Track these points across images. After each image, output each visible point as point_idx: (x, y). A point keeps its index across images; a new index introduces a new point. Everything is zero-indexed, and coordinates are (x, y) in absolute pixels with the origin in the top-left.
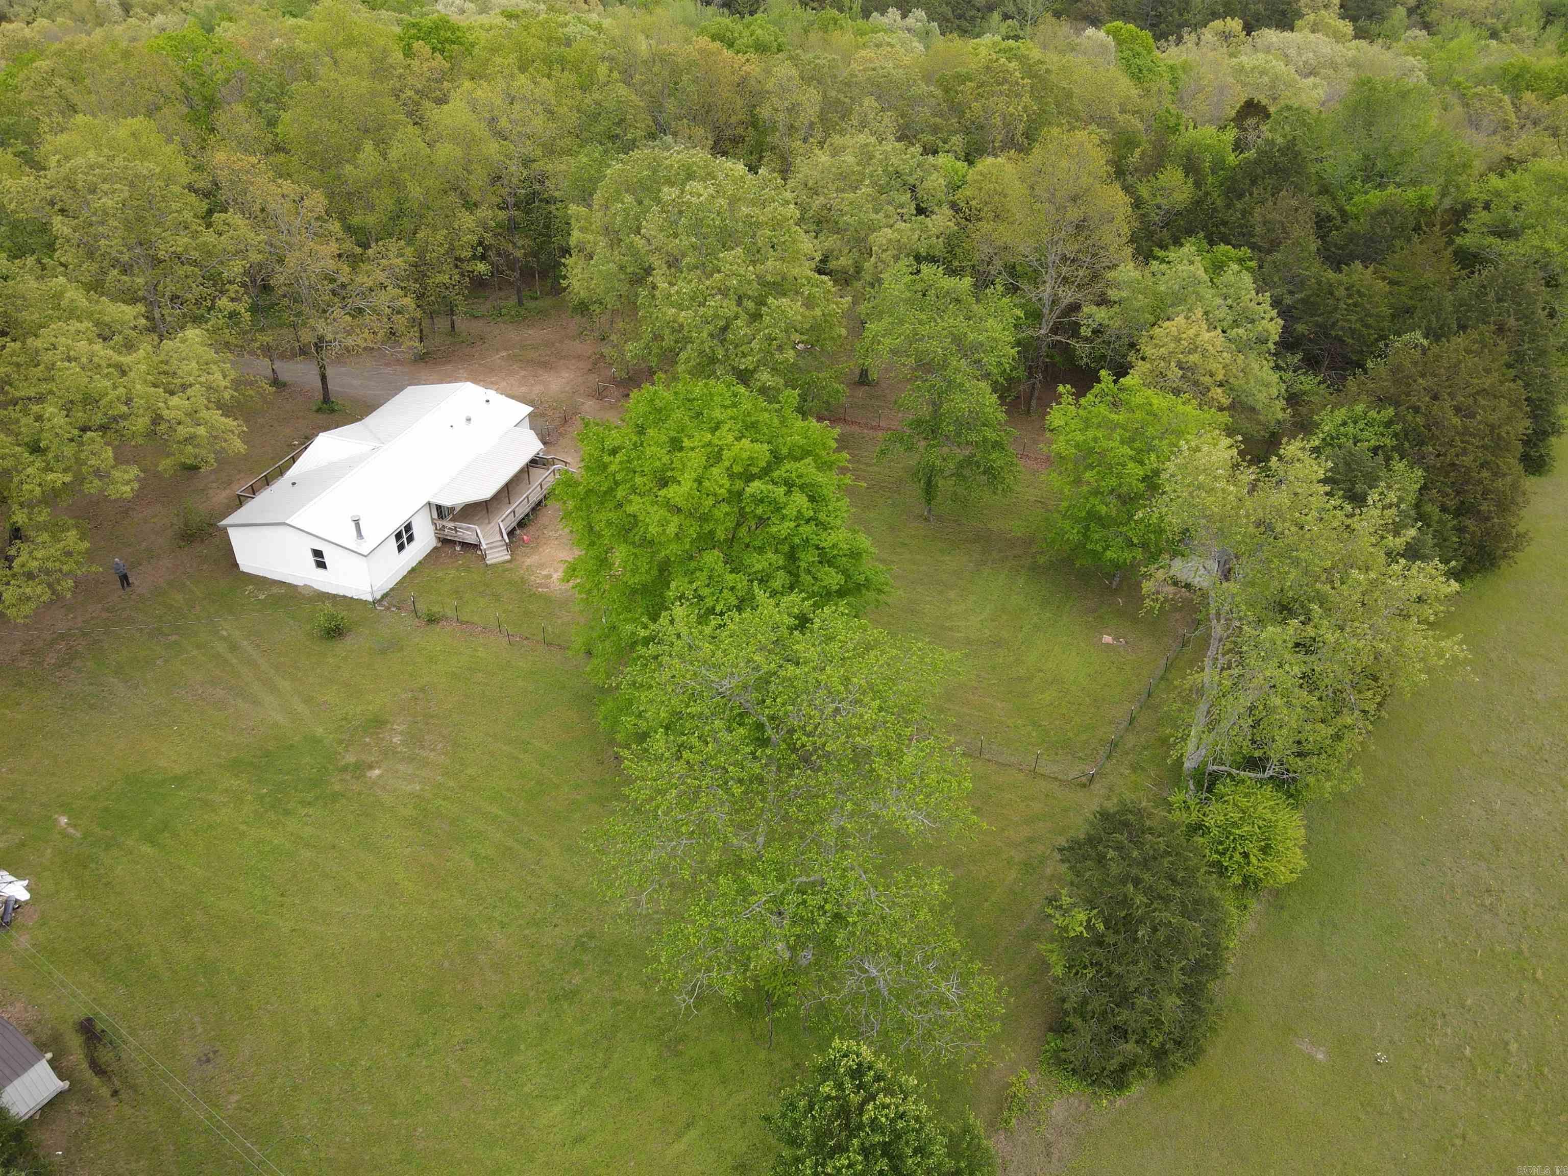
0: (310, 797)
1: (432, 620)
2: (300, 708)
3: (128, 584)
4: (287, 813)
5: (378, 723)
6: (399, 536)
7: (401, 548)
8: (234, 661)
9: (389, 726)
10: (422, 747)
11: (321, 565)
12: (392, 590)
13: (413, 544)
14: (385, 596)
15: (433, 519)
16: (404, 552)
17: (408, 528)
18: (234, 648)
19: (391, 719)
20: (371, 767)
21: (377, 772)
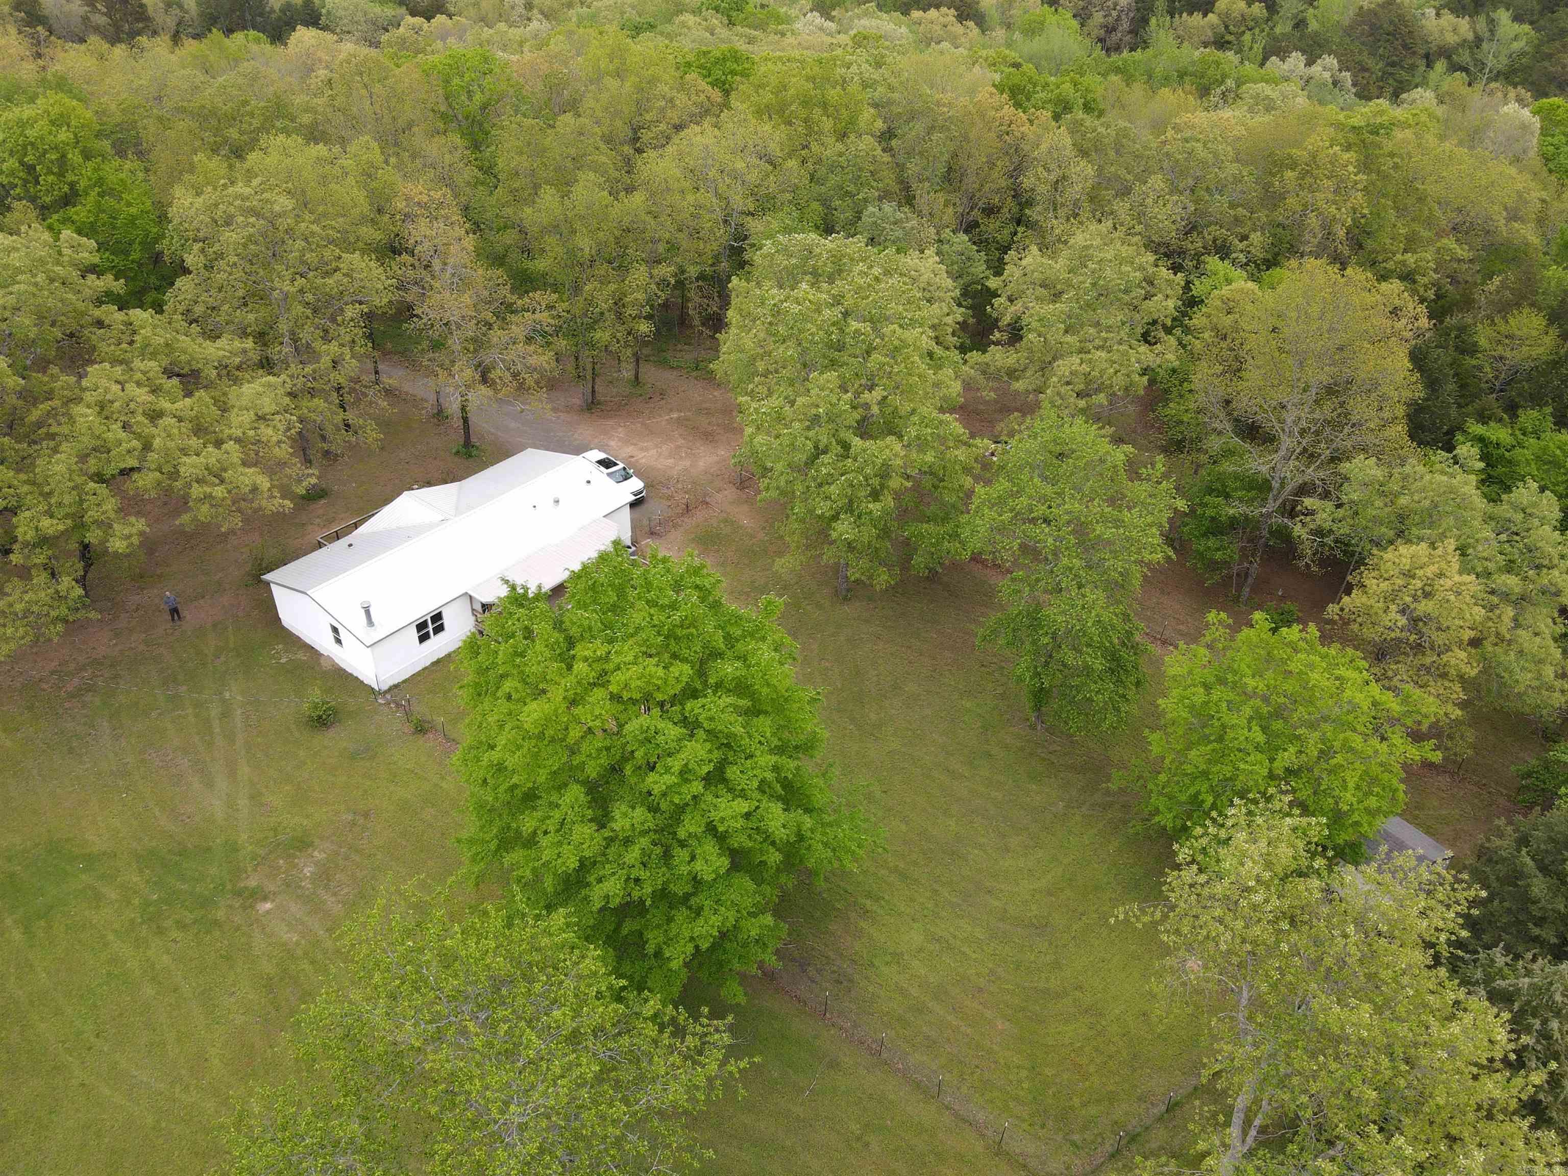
0: (189, 917)
1: (421, 729)
2: (243, 802)
4: (161, 931)
5: (302, 843)
6: (421, 626)
7: (423, 638)
8: (217, 730)
9: (310, 850)
10: (327, 887)
11: (338, 641)
13: (441, 635)
14: (390, 689)
15: (473, 610)
16: (427, 643)
17: (437, 617)
18: (225, 715)
19: (317, 841)
20: (265, 899)
21: (268, 906)
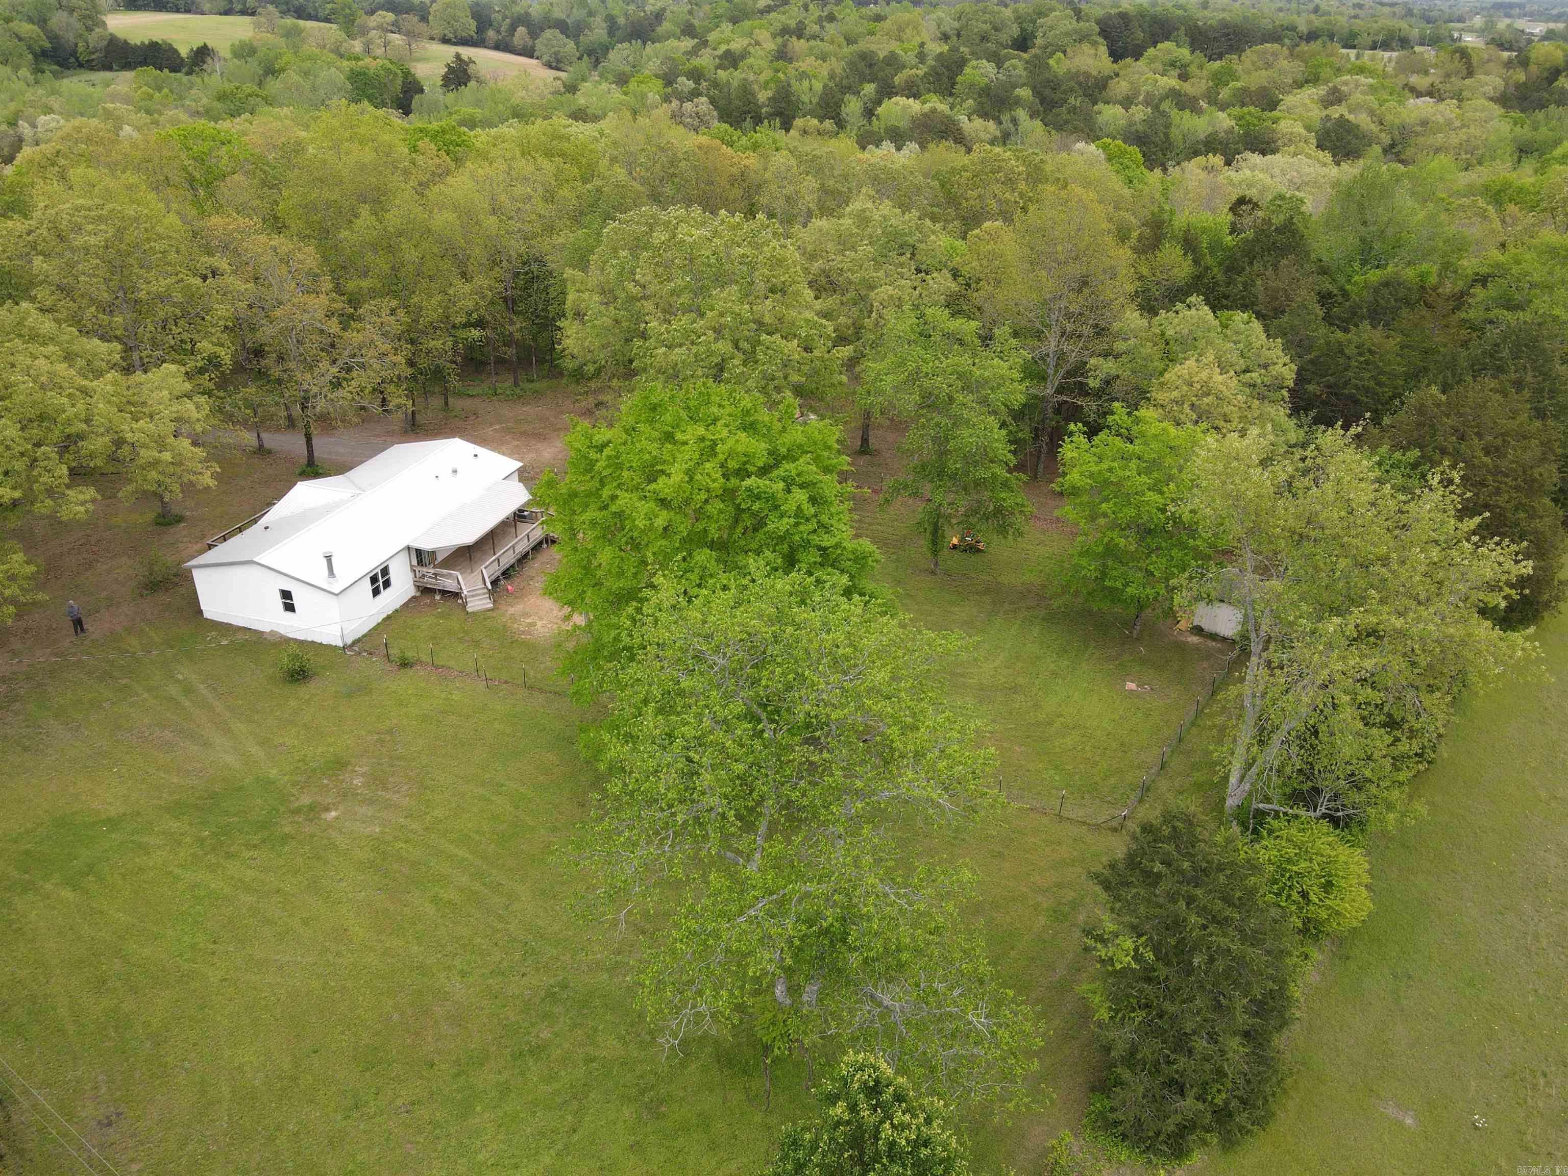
0: (256, 839)
1: (405, 664)
2: (255, 750)
3: (82, 630)
4: (229, 856)
5: (340, 764)
6: (374, 580)
7: (376, 592)
8: (187, 704)
9: (350, 768)
10: (385, 788)
11: (290, 608)
12: (364, 636)
13: (388, 590)
14: (355, 643)
15: (412, 566)
16: (378, 597)
17: (385, 571)
18: (189, 690)
19: (353, 760)
20: (327, 809)
21: (333, 814)
